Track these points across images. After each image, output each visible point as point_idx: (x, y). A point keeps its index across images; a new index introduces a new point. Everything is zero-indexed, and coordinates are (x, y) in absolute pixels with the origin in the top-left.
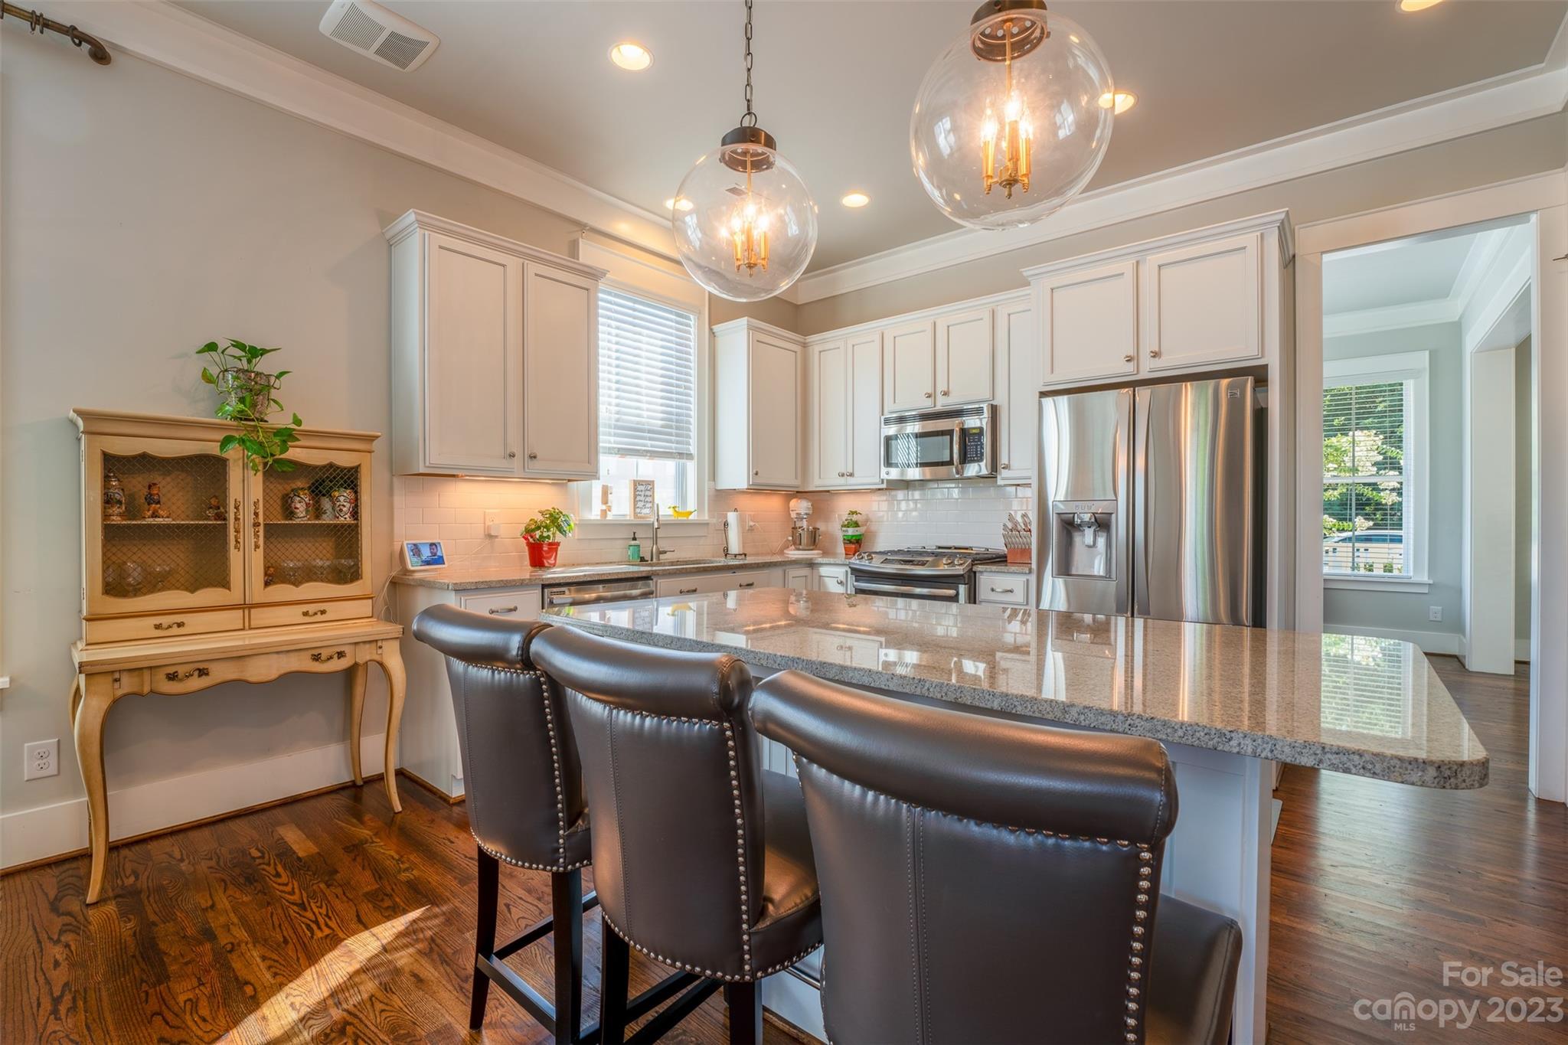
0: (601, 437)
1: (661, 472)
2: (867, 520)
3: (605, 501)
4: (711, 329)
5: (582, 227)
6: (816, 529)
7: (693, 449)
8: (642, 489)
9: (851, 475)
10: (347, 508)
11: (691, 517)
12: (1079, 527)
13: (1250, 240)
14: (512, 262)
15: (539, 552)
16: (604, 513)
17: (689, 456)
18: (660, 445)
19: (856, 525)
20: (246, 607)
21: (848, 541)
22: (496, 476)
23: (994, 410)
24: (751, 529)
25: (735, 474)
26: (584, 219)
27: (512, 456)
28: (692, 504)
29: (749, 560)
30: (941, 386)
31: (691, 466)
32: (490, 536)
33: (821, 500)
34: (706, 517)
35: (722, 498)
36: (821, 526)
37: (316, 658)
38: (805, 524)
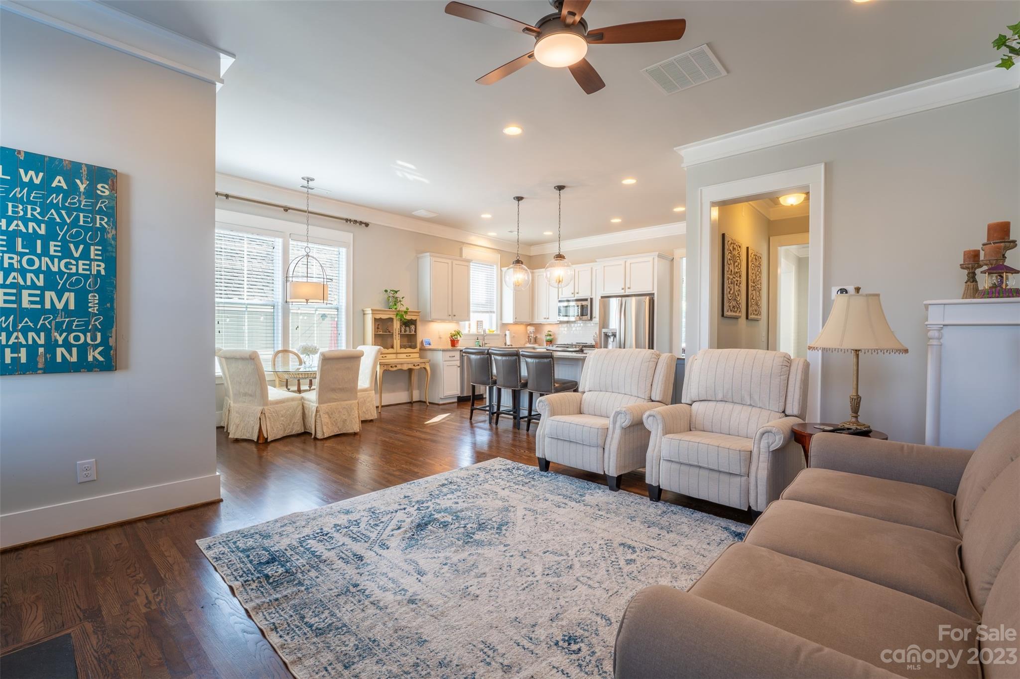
0: (471, 308)
1: (485, 318)
2: (554, 334)
3: (469, 328)
4: (501, 269)
5: (463, 243)
6: (536, 337)
7: (495, 310)
8: (479, 323)
9: (548, 318)
10: (414, 330)
11: (494, 333)
12: (609, 336)
13: (651, 259)
14: (449, 261)
15: (454, 343)
16: (469, 331)
17: (494, 312)
18: (485, 309)
19: (550, 335)
20: (397, 353)
21: (547, 341)
22: (443, 320)
23: (591, 299)
24: (514, 337)
25: (509, 318)
26: (464, 241)
27: (450, 315)
28: (494, 328)
29: (513, 346)
30: (576, 291)
31: (494, 316)
32: (440, 338)
33: (538, 327)
34: (499, 332)
35: (504, 326)
36: (538, 336)
37: (414, 365)
38: (532, 335)
